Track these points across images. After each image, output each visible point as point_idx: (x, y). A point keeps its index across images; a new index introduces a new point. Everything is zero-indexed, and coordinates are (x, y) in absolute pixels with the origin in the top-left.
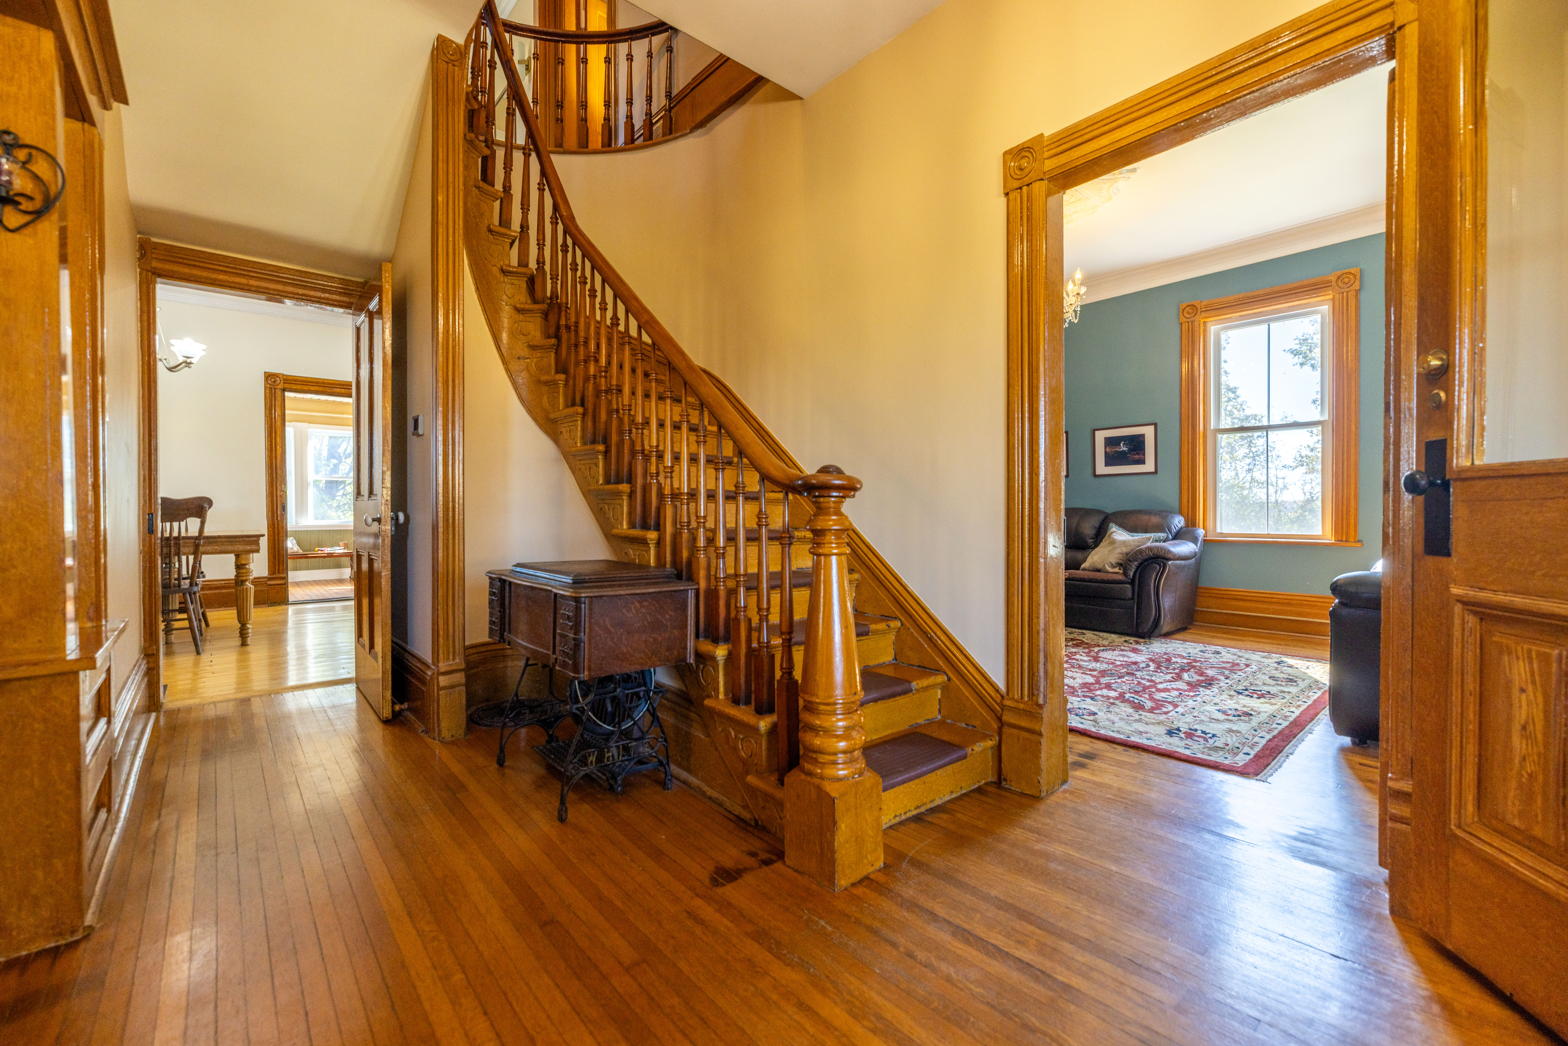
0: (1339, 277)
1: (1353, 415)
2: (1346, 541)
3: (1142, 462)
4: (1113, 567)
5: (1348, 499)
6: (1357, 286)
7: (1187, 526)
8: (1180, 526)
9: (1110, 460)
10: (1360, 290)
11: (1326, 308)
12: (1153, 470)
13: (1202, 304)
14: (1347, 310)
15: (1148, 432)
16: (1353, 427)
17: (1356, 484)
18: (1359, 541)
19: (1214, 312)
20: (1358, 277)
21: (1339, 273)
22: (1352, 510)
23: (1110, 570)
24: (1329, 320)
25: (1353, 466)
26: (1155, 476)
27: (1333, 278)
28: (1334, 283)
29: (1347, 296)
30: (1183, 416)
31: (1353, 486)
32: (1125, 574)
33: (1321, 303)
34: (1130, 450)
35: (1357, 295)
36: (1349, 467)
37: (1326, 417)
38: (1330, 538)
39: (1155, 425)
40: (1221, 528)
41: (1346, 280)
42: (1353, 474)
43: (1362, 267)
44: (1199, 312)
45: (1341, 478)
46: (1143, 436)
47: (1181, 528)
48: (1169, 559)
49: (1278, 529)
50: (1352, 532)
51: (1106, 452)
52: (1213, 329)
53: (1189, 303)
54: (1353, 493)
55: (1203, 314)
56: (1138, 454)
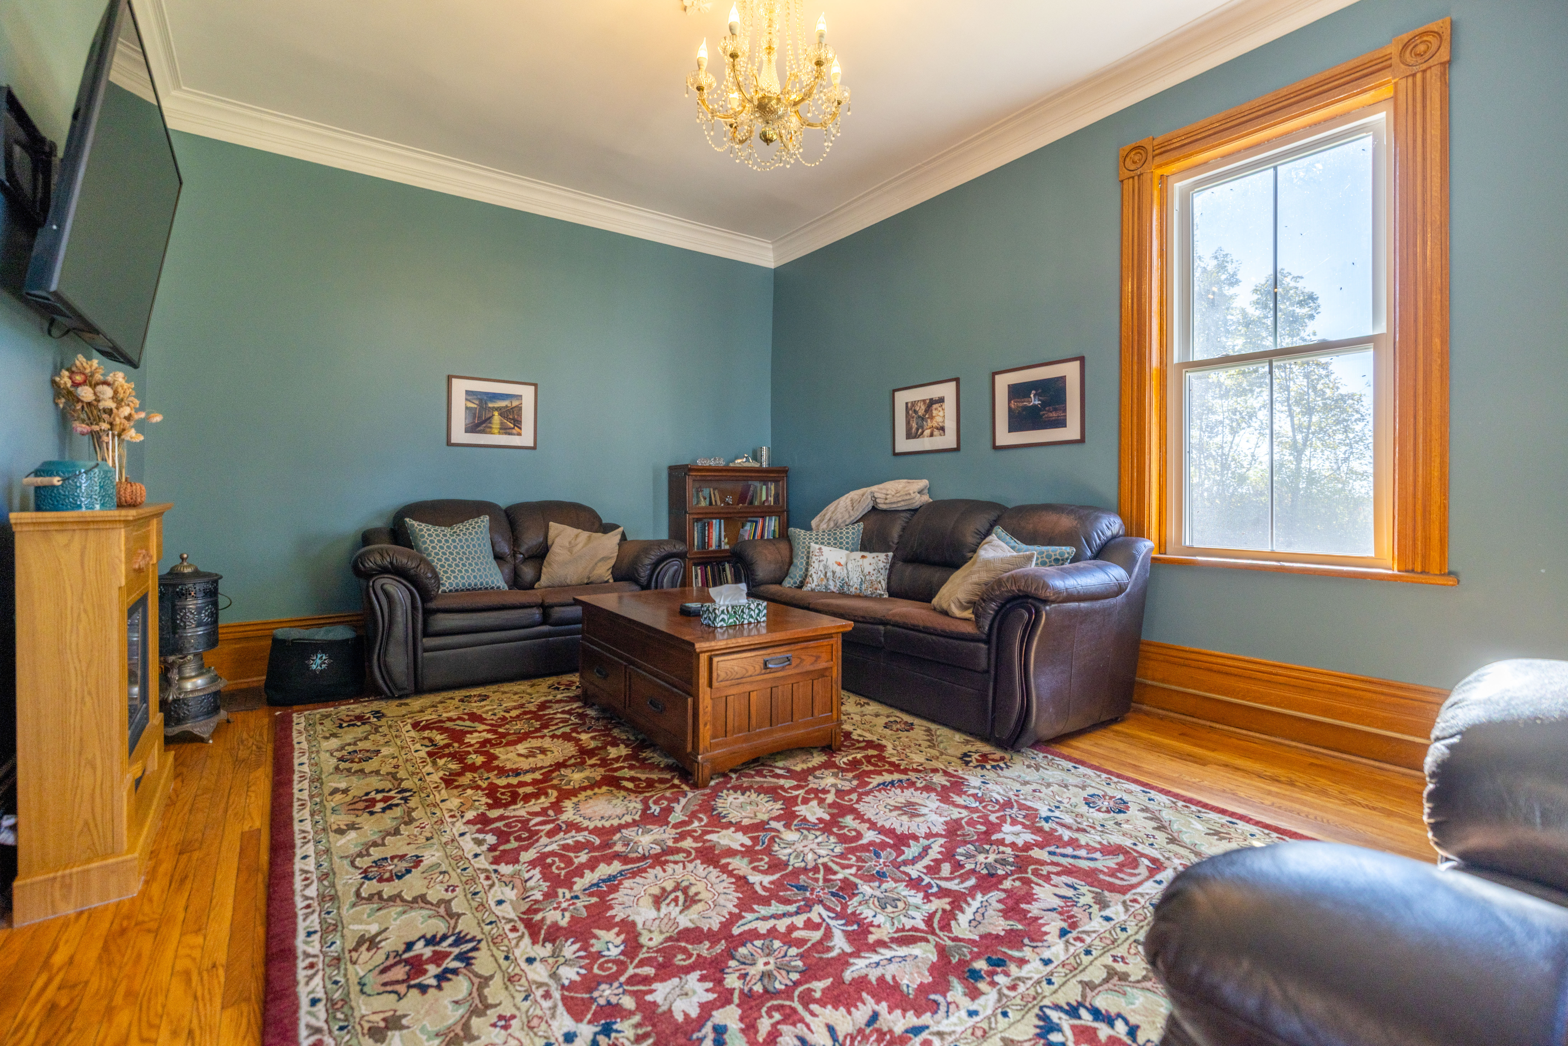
0: (1405, 46)
1: (1436, 318)
2: (1423, 572)
3: (1061, 423)
4: (964, 608)
5: (1427, 487)
6: (1444, 55)
7: (1128, 533)
8: (1109, 533)
9: (1018, 422)
10: (1449, 62)
11: (1381, 118)
12: (1078, 437)
13: (1155, 143)
14: (1424, 107)
15: (1070, 371)
16: (1437, 341)
17: (1443, 456)
18: (1450, 573)
19: (1175, 154)
20: (1446, 36)
21: (1405, 37)
22: (1435, 509)
23: (957, 612)
24: (1387, 139)
25: (1436, 422)
26: (1080, 446)
27: (1393, 50)
28: (1395, 60)
29: (1424, 79)
30: (1124, 342)
31: (1437, 461)
32: (977, 623)
33: (1372, 107)
34: (1044, 404)
35: (1443, 74)
36: (1427, 423)
37: (1382, 329)
38: (1389, 567)
39: (1082, 359)
40: (1192, 540)
41: (1422, 48)
42: (1436, 435)
43: (1454, 17)
44: (1150, 158)
45: (1410, 446)
46: (1063, 379)
47: (1114, 537)
48: (1045, 601)
49: (1290, 544)
50: (1435, 555)
51: (1010, 408)
52: (1177, 187)
53: (1134, 145)
54: (1436, 474)
55: (1158, 160)
56: (1056, 410)
